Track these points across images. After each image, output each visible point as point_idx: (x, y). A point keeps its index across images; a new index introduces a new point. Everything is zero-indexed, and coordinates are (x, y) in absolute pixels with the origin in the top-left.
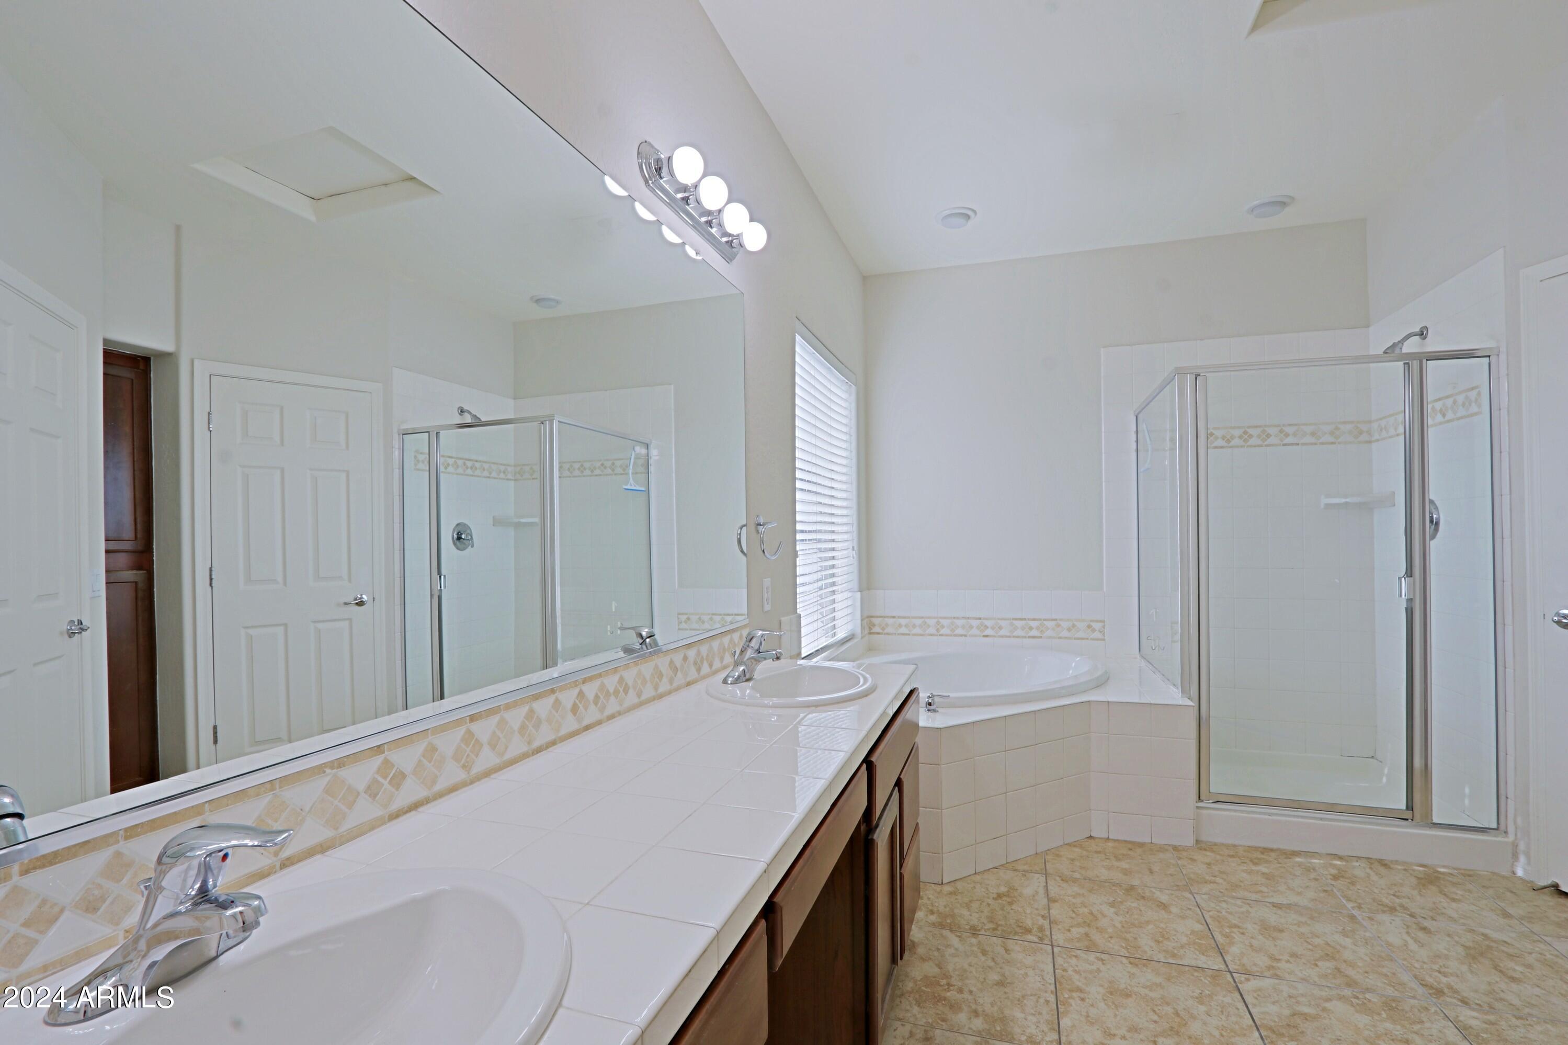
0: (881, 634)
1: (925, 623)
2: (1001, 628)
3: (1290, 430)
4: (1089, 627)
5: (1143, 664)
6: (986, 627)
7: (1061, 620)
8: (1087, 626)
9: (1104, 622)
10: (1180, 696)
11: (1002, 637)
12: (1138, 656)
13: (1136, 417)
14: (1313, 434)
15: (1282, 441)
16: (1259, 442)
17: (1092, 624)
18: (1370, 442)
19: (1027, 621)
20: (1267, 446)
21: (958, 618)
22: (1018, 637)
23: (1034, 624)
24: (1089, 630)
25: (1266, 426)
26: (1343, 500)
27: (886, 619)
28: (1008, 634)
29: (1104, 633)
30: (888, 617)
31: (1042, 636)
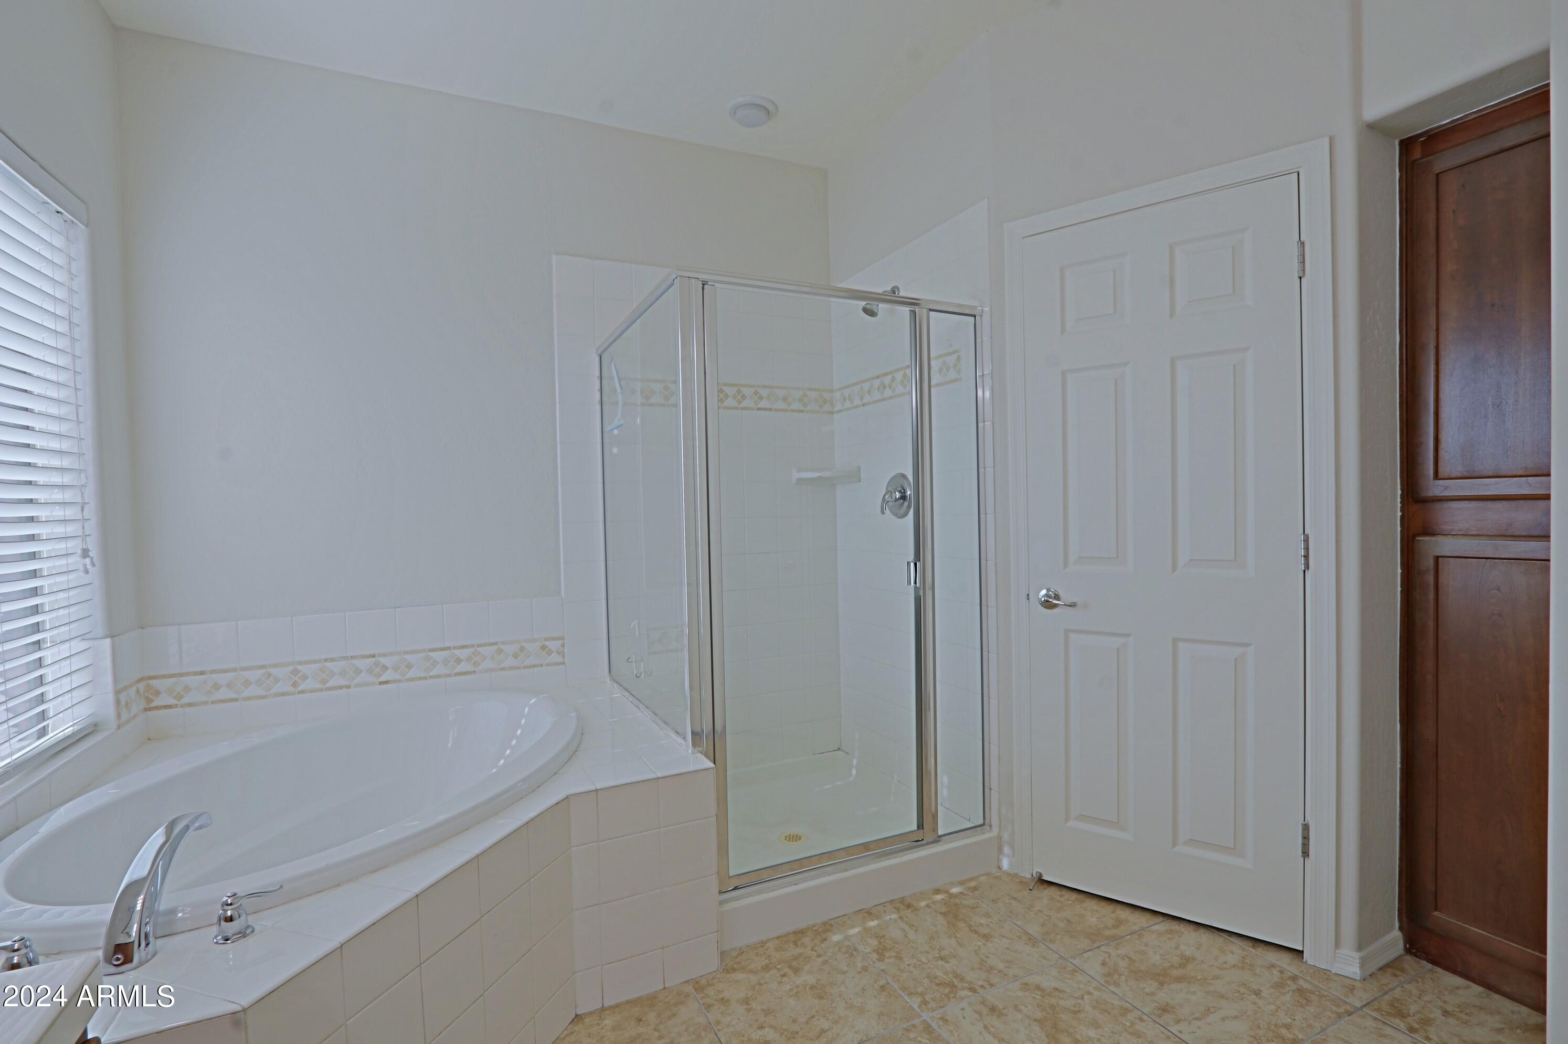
0: (176, 706)
1: (269, 675)
2: (409, 667)
3: (763, 392)
4: (543, 648)
5: (618, 693)
6: (385, 668)
7: (503, 643)
8: (540, 648)
9: (562, 638)
10: (690, 751)
11: (412, 680)
12: (608, 679)
13: (599, 357)
14: (785, 399)
15: (757, 405)
16: (735, 404)
17: (547, 643)
18: (832, 413)
19: (452, 650)
20: (742, 409)
21: (332, 660)
22: (439, 676)
23: (463, 654)
24: (544, 653)
25: (741, 385)
26: (816, 475)
27: (185, 679)
28: (422, 674)
29: (564, 654)
30: (188, 674)
31: (475, 671)
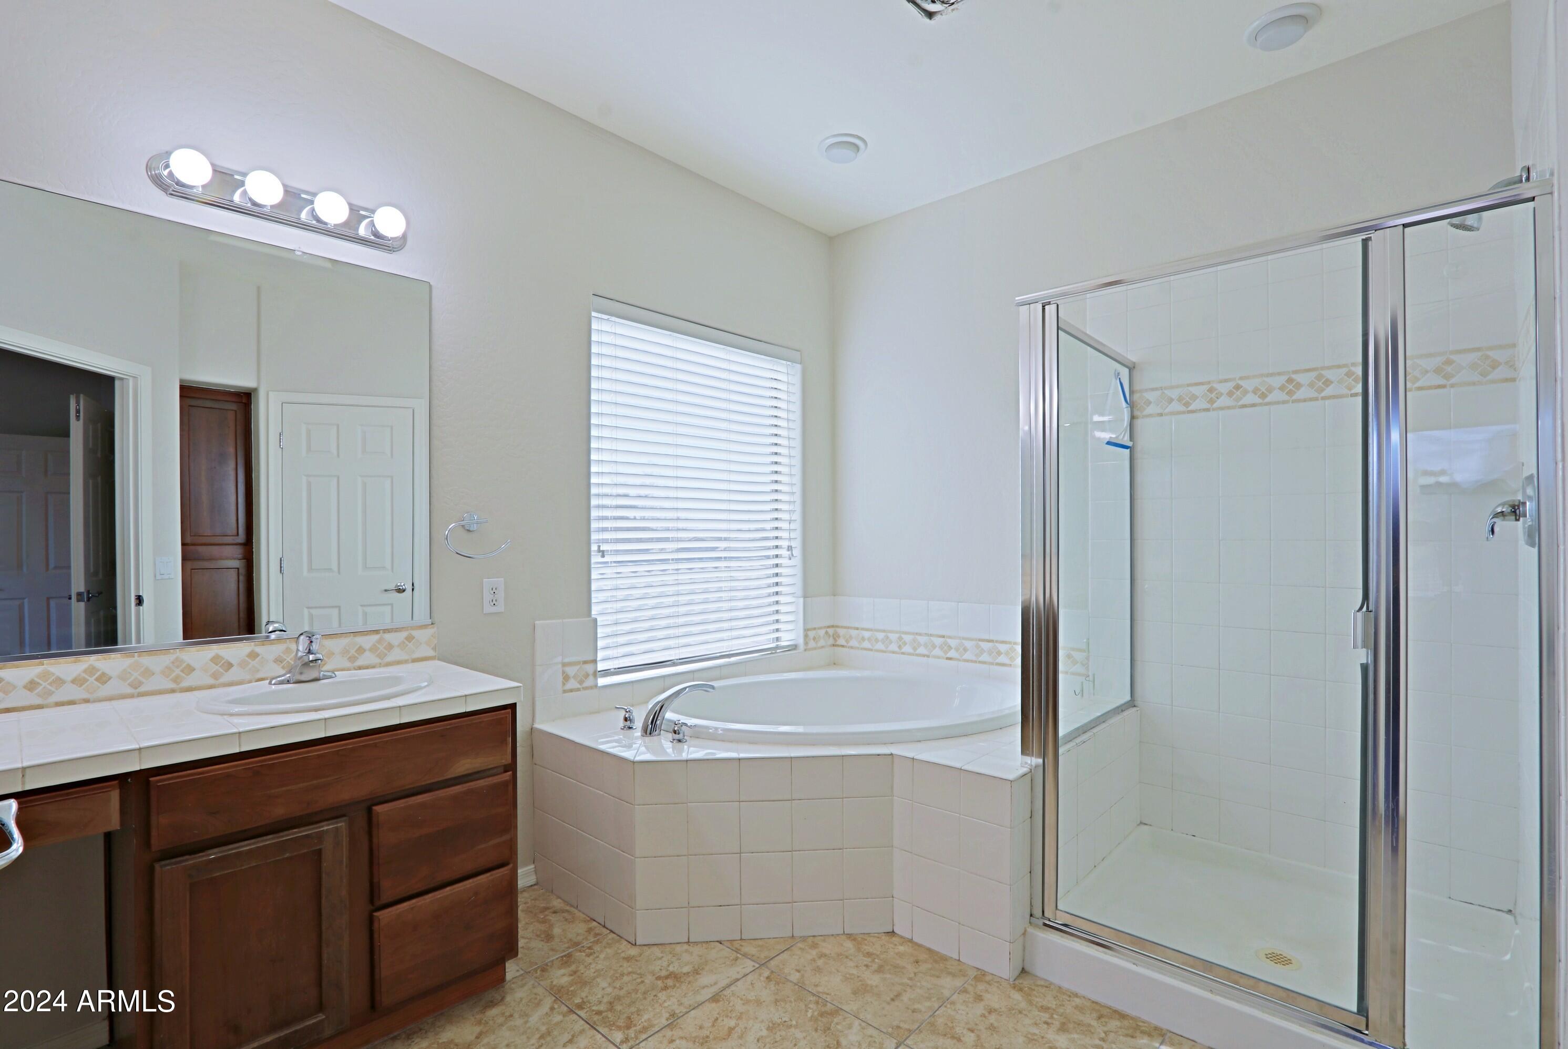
0: (845, 647)
1: (888, 637)
6: (950, 647)
10: (1021, 763)
11: (966, 661)
21: (921, 634)
27: (850, 630)
28: (973, 659)
30: (852, 628)
31: (1011, 665)
